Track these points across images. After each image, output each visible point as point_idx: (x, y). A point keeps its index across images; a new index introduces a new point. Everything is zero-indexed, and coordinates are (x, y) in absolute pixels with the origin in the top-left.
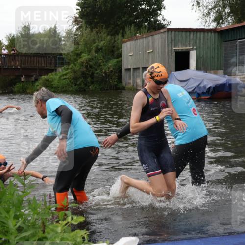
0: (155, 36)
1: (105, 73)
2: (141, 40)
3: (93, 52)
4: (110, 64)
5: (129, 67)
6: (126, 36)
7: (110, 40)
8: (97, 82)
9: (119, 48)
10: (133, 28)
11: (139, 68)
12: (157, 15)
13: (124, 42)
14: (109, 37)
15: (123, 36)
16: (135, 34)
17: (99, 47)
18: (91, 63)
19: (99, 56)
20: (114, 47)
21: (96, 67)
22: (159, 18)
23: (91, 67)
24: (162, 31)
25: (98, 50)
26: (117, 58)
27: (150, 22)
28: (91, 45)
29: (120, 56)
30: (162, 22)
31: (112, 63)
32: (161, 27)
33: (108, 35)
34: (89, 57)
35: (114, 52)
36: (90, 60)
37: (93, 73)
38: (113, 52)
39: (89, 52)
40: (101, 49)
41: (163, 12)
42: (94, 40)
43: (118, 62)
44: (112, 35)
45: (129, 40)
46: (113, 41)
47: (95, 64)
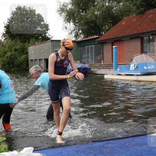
0: (45, 44)
1: (20, 62)
2: (38, 46)
3: (13, 51)
4: (22, 58)
5: (32, 59)
6: (30, 43)
7: (22, 45)
8: (15, 66)
9: (27, 49)
10: (33, 39)
11: (37, 60)
12: (46, 33)
13: (29, 46)
14: (21, 44)
15: (29, 43)
16: (35, 43)
17: (16, 49)
18: (12, 57)
19: (16, 53)
20: (24, 49)
21: (15, 59)
22: (47, 35)
23: (12, 59)
24: (48, 41)
25: (16, 50)
26: (26, 54)
27: (42, 37)
28: (12, 48)
29: (27, 53)
30: (49, 36)
31: (23, 57)
32: (48, 39)
33: (21, 42)
34: (11, 54)
35: (25, 51)
36: (11, 55)
37: (13, 62)
38: (23, 51)
39: (11, 51)
40: (18, 49)
41: (49, 31)
42: (13, 45)
43: (26, 56)
44: (23, 43)
45: (32, 45)
46: (23, 46)
47: (15, 57)
